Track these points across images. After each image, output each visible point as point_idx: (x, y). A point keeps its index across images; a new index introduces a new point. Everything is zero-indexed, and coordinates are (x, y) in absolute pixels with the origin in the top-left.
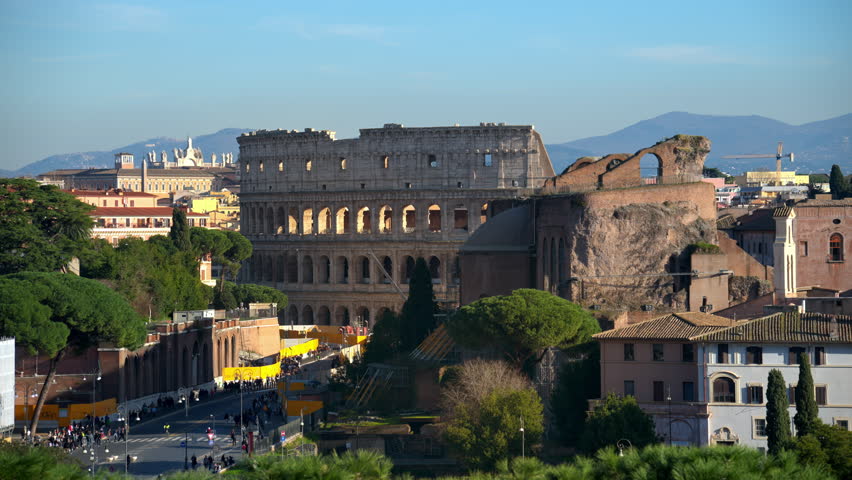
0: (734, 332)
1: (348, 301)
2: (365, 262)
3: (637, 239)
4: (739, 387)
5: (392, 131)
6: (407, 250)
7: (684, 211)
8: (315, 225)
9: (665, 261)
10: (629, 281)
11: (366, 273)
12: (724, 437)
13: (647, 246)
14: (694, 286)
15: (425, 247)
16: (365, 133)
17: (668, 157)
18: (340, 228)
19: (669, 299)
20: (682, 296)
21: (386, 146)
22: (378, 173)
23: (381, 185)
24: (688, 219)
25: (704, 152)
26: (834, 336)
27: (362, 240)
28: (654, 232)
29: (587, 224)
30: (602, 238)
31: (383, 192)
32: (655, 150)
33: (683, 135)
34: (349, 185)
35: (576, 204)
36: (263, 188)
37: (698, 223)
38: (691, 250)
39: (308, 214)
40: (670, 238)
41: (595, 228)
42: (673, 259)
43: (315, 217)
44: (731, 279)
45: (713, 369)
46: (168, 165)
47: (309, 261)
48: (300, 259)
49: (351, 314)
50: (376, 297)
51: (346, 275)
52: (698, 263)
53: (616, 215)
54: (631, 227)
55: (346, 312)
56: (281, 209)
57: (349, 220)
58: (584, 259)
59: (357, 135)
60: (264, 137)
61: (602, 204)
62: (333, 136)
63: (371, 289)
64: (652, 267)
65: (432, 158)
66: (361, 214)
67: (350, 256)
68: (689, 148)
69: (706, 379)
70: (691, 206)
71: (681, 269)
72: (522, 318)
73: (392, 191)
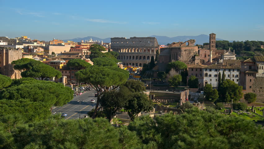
0: (207, 67)
1: (128, 62)
2: (130, 57)
3: (188, 54)
4: (208, 74)
5: (135, 38)
6: (137, 55)
7: (194, 50)
8: (123, 51)
9: (191, 57)
10: (186, 60)
11: (130, 58)
12: (206, 81)
13: (189, 55)
14: (195, 61)
15: (139, 54)
16: (131, 38)
17: (190, 43)
18: (127, 52)
19: (192, 62)
20: (194, 62)
21: (134, 40)
22: (133, 44)
23: (133, 45)
24: (194, 51)
25: (195, 42)
26: (221, 68)
27: (130, 53)
28: (190, 53)
29: (181, 52)
30: (183, 54)
31: (133, 46)
32: (188, 41)
33: (192, 39)
34: (128, 45)
35: (179, 49)
36: (115, 46)
37: (196, 52)
38: (195, 56)
39: (122, 49)
40: (192, 54)
41: (182, 52)
42: (192, 57)
43: (123, 50)
44: (200, 60)
45: (205, 72)
46: (88, 42)
47: (122, 57)
48: (121, 56)
49: (128, 64)
50: (132, 62)
51: (127, 58)
52: (196, 57)
53: (185, 51)
54: (187, 52)
55: (127, 64)
56: (118, 49)
57: (128, 50)
58: (180, 57)
59: (129, 38)
60: (115, 38)
61: (183, 49)
62: (126, 38)
63: (131, 60)
64: (190, 58)
65: (141, 42)
66: (130, 49)
67: (128, 56)
68: (192, 41)
69: (204, 73)
70: (195, 49)
71: (193, 58)
72: (178, 65)
73: (135, 46)
